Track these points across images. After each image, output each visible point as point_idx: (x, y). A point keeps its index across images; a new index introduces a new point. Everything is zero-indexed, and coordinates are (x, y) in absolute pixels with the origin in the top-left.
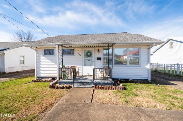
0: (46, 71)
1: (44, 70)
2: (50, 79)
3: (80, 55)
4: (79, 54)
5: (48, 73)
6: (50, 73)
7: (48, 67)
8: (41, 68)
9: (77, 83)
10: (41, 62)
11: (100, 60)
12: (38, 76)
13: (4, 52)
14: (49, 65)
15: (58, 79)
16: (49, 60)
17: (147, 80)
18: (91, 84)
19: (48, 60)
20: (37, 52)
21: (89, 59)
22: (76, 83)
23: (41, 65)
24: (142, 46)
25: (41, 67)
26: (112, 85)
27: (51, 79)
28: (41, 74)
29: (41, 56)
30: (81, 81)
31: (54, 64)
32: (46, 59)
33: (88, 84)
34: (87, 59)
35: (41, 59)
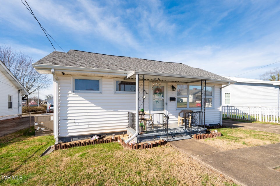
0: (80, 124)
1: (77, 121)
2: (95, 137)
5: (87, 126)
6: (90, 126)
7: (86, 114)
8: (69, 118)
10: (69, 105)
11: (173, 101)
12: (63, 135)
14: (89, 111)
15: (137, 132)
16: (88, 100)
18: (183, 135)
19: (87, 102)
23: (69, 112)
24: (215, 85)
25: (69, 115)
26: (205, 133)
27: (98, 137)
28: (69, 131)
29: (70, 92)
31: (100, 108)
32: (82, 98)
33: (180, 136)
35: (69, 99)
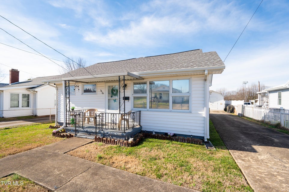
3: (103, 94)
4: (101, 91)
8: (61, 111)
9: (83, 133)
10: (61, 103)
12: (58, 121)
13: (36, 91)
15: (64, 125)
17: (202, 138)
20: (57, 90)
21: (116, 99)
22: (81, 132)
29: (62, 95)
30: (87, 130)
34: (113, 100)
35: (61, 99)
